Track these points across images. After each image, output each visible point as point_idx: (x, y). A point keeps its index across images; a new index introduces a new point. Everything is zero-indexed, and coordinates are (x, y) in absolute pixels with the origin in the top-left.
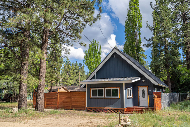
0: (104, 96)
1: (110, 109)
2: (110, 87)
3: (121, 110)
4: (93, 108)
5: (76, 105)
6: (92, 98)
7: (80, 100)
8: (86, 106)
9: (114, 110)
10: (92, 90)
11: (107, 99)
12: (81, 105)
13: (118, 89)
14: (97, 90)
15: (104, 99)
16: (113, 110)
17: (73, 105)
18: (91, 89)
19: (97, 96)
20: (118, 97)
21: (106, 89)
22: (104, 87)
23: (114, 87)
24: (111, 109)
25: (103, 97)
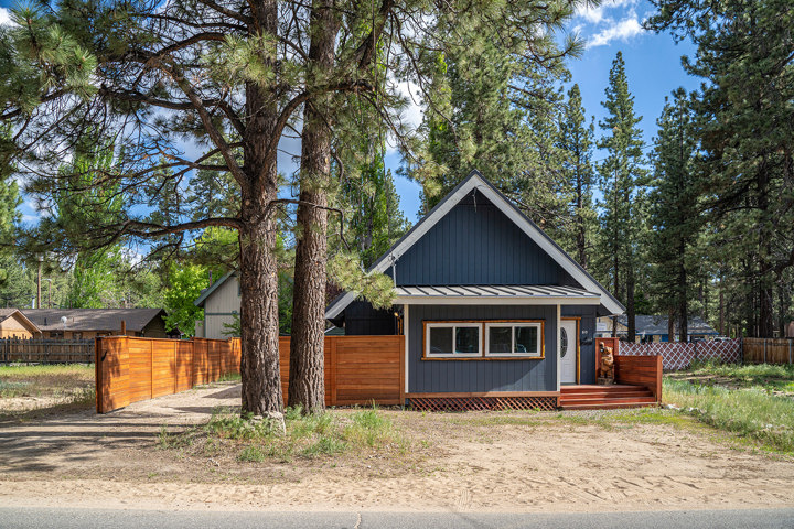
0: (484, 353)
1: (506, 398)
2: (508, 319)
3: (545, 398)
4: (439, 396)
5: (360, 387)
6: (432, 361)
7: (378, 366)
8: (407, 391)
9: (522, 398)
10: (432, 329)
11: (492, 361)
12: (381, 387)
13: (538, 325)
14: (451, 329)
15: (484, 361)
16: (517, 398)
17: (343, 387)
18: (429, 326)
19: (451, 352)
20: (537, 355)
21: (489, 325)
22: (484, 320)
23: (523, 319)
24: (512, 398)
25: (480, 354)
